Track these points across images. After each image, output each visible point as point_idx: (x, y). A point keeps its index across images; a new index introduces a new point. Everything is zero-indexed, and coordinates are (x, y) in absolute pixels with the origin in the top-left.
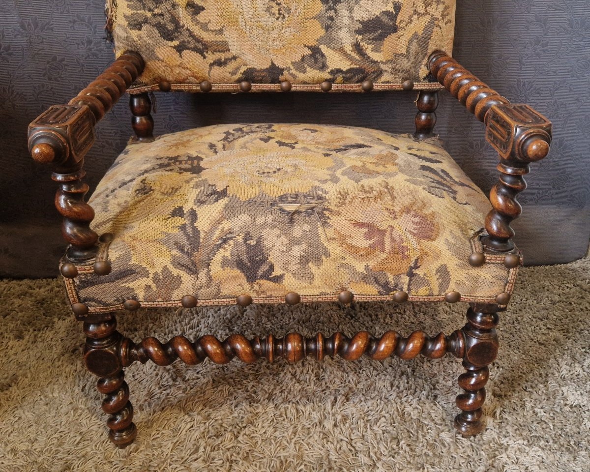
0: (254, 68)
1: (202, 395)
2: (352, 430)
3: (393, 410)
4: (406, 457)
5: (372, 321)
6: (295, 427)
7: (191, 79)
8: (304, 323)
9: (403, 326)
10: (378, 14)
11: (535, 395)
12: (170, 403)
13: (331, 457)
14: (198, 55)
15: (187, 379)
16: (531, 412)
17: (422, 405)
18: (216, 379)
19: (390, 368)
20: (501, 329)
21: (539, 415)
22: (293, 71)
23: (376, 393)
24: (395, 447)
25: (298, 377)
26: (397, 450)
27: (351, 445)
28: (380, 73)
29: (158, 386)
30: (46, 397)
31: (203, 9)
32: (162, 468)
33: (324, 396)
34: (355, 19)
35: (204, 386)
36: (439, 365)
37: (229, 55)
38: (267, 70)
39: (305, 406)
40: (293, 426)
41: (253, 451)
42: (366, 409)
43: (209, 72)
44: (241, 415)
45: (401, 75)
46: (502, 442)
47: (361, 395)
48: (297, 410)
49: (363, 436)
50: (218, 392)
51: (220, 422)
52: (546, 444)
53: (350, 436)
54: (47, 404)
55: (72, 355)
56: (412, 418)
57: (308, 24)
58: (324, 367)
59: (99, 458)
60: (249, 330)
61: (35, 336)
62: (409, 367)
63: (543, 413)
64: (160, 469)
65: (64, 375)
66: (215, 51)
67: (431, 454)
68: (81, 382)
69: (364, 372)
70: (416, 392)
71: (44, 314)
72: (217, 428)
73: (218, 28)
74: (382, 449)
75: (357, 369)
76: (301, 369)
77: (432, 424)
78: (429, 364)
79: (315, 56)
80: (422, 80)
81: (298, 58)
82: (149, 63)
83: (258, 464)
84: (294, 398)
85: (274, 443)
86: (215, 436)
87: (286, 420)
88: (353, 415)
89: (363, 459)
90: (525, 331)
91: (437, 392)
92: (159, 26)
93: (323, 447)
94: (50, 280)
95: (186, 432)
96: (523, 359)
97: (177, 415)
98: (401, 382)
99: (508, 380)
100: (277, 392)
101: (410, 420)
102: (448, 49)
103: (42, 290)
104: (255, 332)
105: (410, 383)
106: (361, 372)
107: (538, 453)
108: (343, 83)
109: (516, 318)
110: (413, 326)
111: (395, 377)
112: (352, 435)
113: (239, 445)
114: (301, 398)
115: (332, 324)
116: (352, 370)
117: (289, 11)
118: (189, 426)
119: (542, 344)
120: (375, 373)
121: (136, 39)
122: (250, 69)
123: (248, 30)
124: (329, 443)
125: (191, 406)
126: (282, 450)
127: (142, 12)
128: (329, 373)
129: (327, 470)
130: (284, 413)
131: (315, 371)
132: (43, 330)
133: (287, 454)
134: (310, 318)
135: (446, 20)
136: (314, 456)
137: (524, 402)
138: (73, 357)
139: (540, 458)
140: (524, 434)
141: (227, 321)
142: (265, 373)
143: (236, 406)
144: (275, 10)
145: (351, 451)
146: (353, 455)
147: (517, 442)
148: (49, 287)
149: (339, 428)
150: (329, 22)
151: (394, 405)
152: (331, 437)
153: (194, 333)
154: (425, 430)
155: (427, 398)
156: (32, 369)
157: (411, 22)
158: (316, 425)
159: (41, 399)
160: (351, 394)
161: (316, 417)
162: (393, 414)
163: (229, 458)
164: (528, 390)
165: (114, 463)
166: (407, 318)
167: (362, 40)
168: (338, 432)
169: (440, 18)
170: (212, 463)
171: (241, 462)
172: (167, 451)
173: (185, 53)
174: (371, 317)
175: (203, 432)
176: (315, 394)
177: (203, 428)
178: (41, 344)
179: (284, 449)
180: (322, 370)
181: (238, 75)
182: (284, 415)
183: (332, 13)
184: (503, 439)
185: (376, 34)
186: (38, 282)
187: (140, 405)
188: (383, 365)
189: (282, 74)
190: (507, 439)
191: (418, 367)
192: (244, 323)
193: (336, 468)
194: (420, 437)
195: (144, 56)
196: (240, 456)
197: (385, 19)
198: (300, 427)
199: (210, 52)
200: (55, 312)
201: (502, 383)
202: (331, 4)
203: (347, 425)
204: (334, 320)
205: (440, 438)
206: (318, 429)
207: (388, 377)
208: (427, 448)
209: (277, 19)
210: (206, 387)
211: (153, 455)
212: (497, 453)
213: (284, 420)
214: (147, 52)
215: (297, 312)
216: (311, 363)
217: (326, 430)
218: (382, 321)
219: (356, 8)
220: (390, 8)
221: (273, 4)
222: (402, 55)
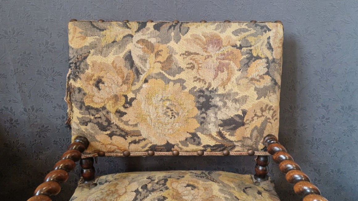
0: (156, 145)
7: (117, 150)
10: (232, 116)
14: (122, 138)
22: (180, 146)
28: (234, 146)
31: (126, 113)
34: (219, 118)
37: (140, 138)
38: (164, 145)
43: (129, 147)
45: (247, 148)
57: (190, 120)
66: (133, 136)
73: (134, 123)
79: (194, 138)
80: (260, 150)
81: (183, 139)
82: (91, 143)
92: (98, 124)
102: (276, 134)
108: (211, 152)
117: (178, 114)
121: (84, 130)
122: (154, 145)
123: (153, 124)
127: (88, 116)
135: (274, 118)
144: (170, 113)
150: (202, 120)
157: (253, 120)
167: (223, 130)
169: (271, 118)
173: (114, 137)
181: (147, 148)
183: (204, 115)
185: (232, 126)
189: (174, 148)
195: (89, 139)
197: (237, 119)
199: (129, 137)
202: (203, 110)
209: (171, 118)
214: (91, 137)
219: (219, 113)
220: (240, 113)
221: (169, 110)
222: (248, 138)
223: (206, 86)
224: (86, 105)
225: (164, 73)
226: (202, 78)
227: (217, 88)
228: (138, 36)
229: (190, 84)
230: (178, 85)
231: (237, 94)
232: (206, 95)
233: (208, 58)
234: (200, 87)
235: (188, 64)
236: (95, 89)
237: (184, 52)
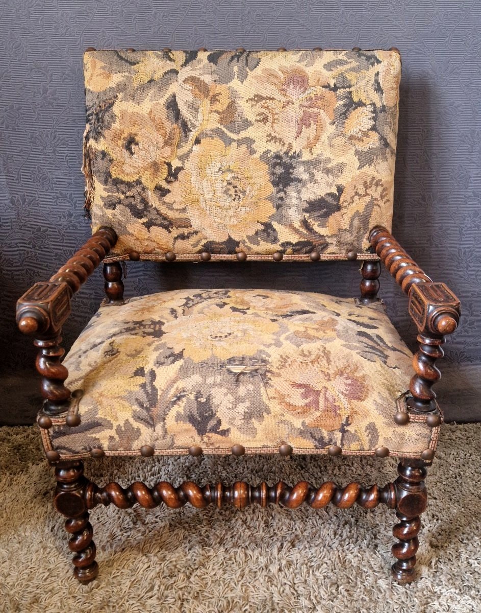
0: (213, 241)
1: (159, 538)
2: (295, 575)
3: (334, 557)
4: (343, 601)
5: (321, 473)
6: (243, 570)
7: (158, 250)
8: (257, 472)
9: (350, 478)
10: (323, 195)
11: (470, 547)
12: (130, 544)
13: (274, 599)
14: (164, 230)
15: (146, 522)
16: (465, 562)
17: (362, 553)
18: (172, 523)
19: (335, 517)
20: (444, 483)
21: (473, 566)
22: (248, 244)
23: (320, 540)
24: (334, 591)
25: (248, 524)
26: (336, 594)
27: (294, 589)
28: (326, 245)
29: (120, 528)
30: (19, 536)
31: (169, 191)
32: (120, 604)
33: (271, 542)
34: (303, 199)
35: (162, 529)
36: (382, 516)
37: (191, 230)
38: (224, 243)
39: (253, 551)
40: (240, 570)
41: (203, 591)
42: (310, 555)
43: (174, 244)
44: (194, 558)
45: (346, 247)
46: (435, 590)
47: (306, 542)
48: (246, 555)
49: (306, 581)
50: (174, 536)
51: (174, 563)
52: (477, 593)
53: (293, 580)
54: (20, 543)
55: (43, 498)
56: (352, 566)
57: (261, 203)
58: (273, 515)
59: (64, 593)
61: (11, 479)
62: (352, 517)
63: (477, 565)
64: (118, 604)
65: (36, 516)
66: (179, 227)
67: (367, 599)
68: (51, 523)
69: (310, 521)
70: (357, 540)
71: (19, 459)
72: (171, 569)
73: (182, 207)
74: (322, 593)
75: (304, 517)
76: (252, 516)
77: (370, 572)
78: (372, 515)
79: (268, 230)
80: (365, 252)
81: (252, 233)
82: (121, 237)
83: (207, 603)
84: (243, 543)
86: (169, 576)
87: (235, 564)
88: (297, 560)
89: (304, 602)
90: (467, 485)
91: (377, 541)
92: (131, 207)
93: (268, 589)
94: (26, 427)
95: (143, 571)
96: (462, 512)
97: (136, 556)
98: (344, 531)
99: (446, 532)
100: (228, 536)
101: (350, 567)
102: (387, 224)
103: (19, 436)
105: (353, 532)
106: (307, 520)
107: (469, 602)
108: (293, 254)
109: (459, 473)
110: (359, 478)
111: (339, 526)
112: (295, 579)
113: (191, 585)
114: (250, 543)
115: (282, 475)
116: (299, 518)
117: (244, 193)
118: (146, 566)
120: (320, 521)
121: (110, 217)
122: (210, 242)
123: (208, 208)
124: (273, 586)
125: (148, 548)
126: (229, 592)
127: (116, 194)
128: (277, 521)
129: (270, 610)
130: (234, 557)
131: (264, 518)
132: (18, 474)
133: (234, 595)
134: (263, 468)
135: (385, 200)
136: (259, 598)
137: (460, 553)
138: (44, 499)
139: (470, 607)
140: (457, 583)
141: (185, 469)
142: (218, 519)
143: (190, 549)
144: (232, 192)
145: (293, 594)
146: (295, 598)
147: (450, 591)
148: (25, 434)
149: (283, 573)
150: (280, 202)
151: (336, 552)
152: (275, 580)
153: (155, 479)
154: (364, 577)
155: (368, 547)
156: (7, 510)
157: (353, 202)
158: (263, 569)
159: (15, 538)
160: (297, 541)
161: (263, 561)
162: (335, 560)
163: (181, 597)
164: (464, 542)
165: (77, 598)
166: (354, 470)
167: (309, 217)
168: (282, 576)
169: (379, 199)
170: (165, 601)
171: (191, 601)
172: (125, 588)
173: (153, 228)
174: (320, 468)
175: (159, 573)
176: (264, 540)
177: (159, 568)
178: (17, 487)
179: (231, 591)
180: (271, 518)
181: (199, 247)
182: (233, 559)
183: (282, 194)
184: (436, 587)
185: (322, 212)
186: (15, 429)
187: (103, 546)
188: (328, 514)
189: (238, 247)
190: (440, 587)
191: (361, 517)
192: (201, 471)
193: (278, 609)
194: (359, 583)
195: (117, 231)
196: (191, 595)
197: (330, 200)
198: (247, 571)
199: (174, 228)
200: (30, 458)
201: (440, 534)
202: (281, 186)
203: (291, 570)
204: (285, 470)
205: (378, 585)
206: (264, 573)
207: (332, 525)
208: (364, 593)
209: (234, 200)
210: (163, 531)
211: (113, 592)
212: (429, 600)
213: (233, 563)
214: (120, 228)
215: (251, 462)
216: (261, 510)
217: (271, 574)
218: (330, 472)
219: (304, 190)
220: (334, 190)
221: (231, 187)
222: (345, 230)
223: (285, 149)
224: (114, 177)
225: (224, 129)
226: (278, 137)
227: (301, 151)
228: (185, 73)
229: (261, 146)
230: (244, 147)
231: (329, 160)
232: (285, 163)
233: (288, 105)
234: (275, 151)
235: (258, 115)
236: (126, 153)
237: (252, 97)
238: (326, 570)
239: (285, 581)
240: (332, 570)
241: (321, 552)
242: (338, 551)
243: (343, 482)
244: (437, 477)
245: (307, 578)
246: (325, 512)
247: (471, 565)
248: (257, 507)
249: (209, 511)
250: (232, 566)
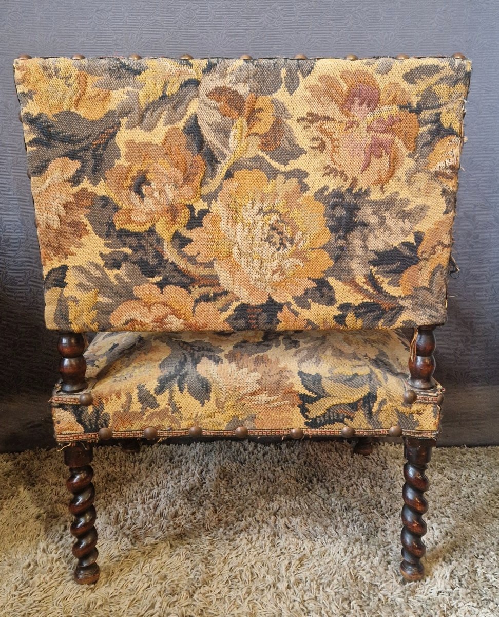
1: (160, 558)
2: (305, 592)
3: (345, 573)
4: (356, 616)
5: (328, 494)
6: (249, 589)
8: (261, 494)
11: (486, 563)
12: (128, 565)
13: (283, 615)
15: (145, 544)
16: (482, 577)
17: (374, 569)
18: (173, 544)
19: (344, 536)
20: (456, 503)
21: (491, 581)
23: (330, 558)
24: (346, 606)
25: (253, 543)
26: (348, 609)
27: (304, 605)
29: (117, 549)
30: (9, 558)
33: (279, 561)
35: (162, 550)
36: (393, 534)
39: (259, 569)
40: (246, 588)
41: (208, 608)
42: (320, 573)
44: (197, 577)
46: (452, 605)
47: (315, 561)
48: (252, 573)
49: (316, 598)
50: (176, 556)
51: (176, 582)
52: (496, 606)
53: (303, 597)
54: (10, 565)
56: (364, 583)
58: (280, 535)
59: (59, 613)
60: (207, 501)
62: (363, 535)
63: (494, 579)
65: (28, 538)
69: (319, 540)
70: (368, 557)
71: (10, 484)
72: (173, 587)
74: (334, 607)
75: (312, 538)
76: (257, 535)
78: (383, 534)
84: (249, 562)
85: (228, 601)
86: (171, 594)
87: (241, 582)
88: (306, 578)
90: (480, 504)
91: (390, 558)
93: (276, 606)
94: (17, 454)
95: (143, 591)
96: (476, 529)
97: (135, 576)
98: (355, 549)
100: (233, 555)
101: (362, 584)
103: (9, 463)
104: (213, 502)
105: (364, 549)
106: (316, 540)
109: (472, 493)
111: (349, 544)
112: (305, 596)
113: (194, 603)
114: (256, 562)
115: (288, 496)
116: (307, 538)
118: (146, 585)
119: (496, 517)
120: (330, 540)
125: (148, 568)
126: (235, 609)
128: (284, 540)
130: (239, 575)
131: (271, 538)
132: (9, 498)
133: (240, 612)
134: (268, 490)
136: (267, 615)
137: (476, 568)
138: (37, 522)
140: (475, 597)
141: (186, 492)
142: (221, 539)
143: (192, 569)
145: (303, 610)
146: (305, 614)
147: (467, 604)
148: (16, 461)
149: (292, 590)
151: (347, 569)
152: (284, 598)
153: (154, 502)
154: (377, 591)
155: (380, 563)
158: (270, 587)
159: (5, 560)
160: (305, 560)
161: (270, 579)
162: (346, 577)
163: (184, 613)
164: (480, 557)
168: (291, 593)
172: (124, 607)
174: (327, 489)
175: (160, 592)
176: (270, 559)
177: (160, 587)
178: (7, 511)
179: (237, 608)
180: (277, 538)
182: (239, 577)
184: (453, 601)
186: (6, 456)
188: (338, 534)
190: (457, 601)
191: (372, 536)
192: (202, 494)
194: (371, 597)
196: (194, 611)
198: (253, 589)
203: (300, 586)
204: (291, 491)
206: (272, 590)
207: (341, 544)
213: (239, 582)
215: (255, 483)
217: (279, 592)
218: (338, 493)
238: (338, 586)
239: (294, 598)
240: (343, 586)
241: (331, 569)
242: (349, 569)
243: (352, 502)
244: (449, 497)
245: (317, 595)
246: (334, 532)
247: (489, 581)
248: (263, 528)
249: (212, 532)
250: (238, 584)
